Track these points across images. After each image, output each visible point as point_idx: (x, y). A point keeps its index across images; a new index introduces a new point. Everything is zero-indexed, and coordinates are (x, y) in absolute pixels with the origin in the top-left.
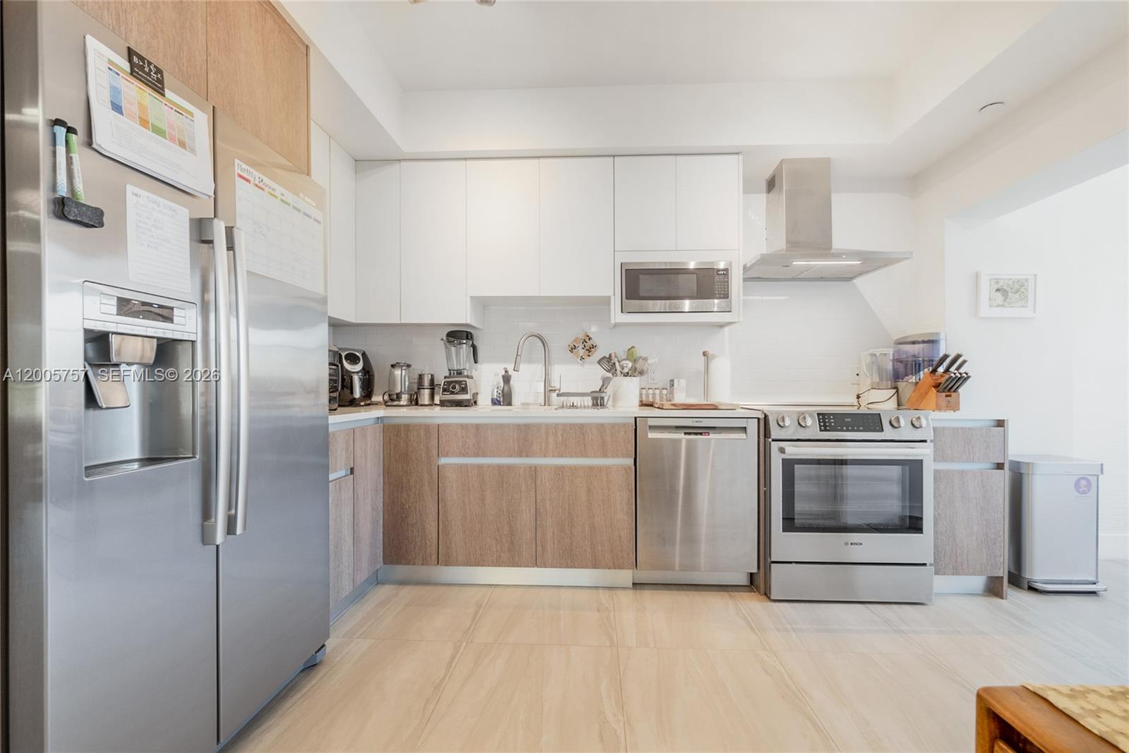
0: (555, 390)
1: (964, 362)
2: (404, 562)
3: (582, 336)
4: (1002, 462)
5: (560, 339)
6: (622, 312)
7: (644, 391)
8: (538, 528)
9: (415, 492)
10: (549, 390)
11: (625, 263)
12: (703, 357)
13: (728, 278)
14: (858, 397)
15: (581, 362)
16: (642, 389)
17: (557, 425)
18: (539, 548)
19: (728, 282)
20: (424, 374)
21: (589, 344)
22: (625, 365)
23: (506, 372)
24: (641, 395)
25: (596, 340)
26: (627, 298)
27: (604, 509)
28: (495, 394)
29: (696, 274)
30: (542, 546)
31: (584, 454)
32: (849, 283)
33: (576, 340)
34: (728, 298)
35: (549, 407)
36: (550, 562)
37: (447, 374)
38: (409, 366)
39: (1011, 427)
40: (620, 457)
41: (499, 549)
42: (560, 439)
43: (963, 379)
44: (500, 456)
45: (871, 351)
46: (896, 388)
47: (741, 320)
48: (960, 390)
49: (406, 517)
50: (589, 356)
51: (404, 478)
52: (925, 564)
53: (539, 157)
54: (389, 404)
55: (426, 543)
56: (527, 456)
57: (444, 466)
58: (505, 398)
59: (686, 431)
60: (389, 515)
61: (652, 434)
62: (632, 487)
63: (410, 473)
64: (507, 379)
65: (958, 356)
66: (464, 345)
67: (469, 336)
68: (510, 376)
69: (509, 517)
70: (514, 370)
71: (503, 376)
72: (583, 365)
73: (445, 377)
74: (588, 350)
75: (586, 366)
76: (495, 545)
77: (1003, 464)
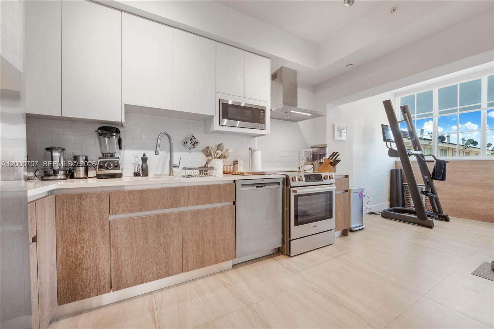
0: (176, 167)
1: (339, 155)
2: (80, 298)
3: (190, 136)
4: (347, 189)
5: (178, 137)
6: (220, 125)
7: (225, 167)
8: (184, 249)
9: (89, 244)
10: (172, 166)
11: (221, 99)
12: (249, 150)
13: (265, 114)
14: (300, 168)
15: (190, 151)
16: (224, 165)
17: (194, 187)
18: (185, 261)
19: (265, 116)
20: (79, 156)
21: (194, 141)
22: (218, 153)
23: (144, 155)
24: (224, 169)
25: (198, 139)
26: (222, 118)
27: (220, 231)
28: (137, 169)
29: (253, 110)
30: (186, 259)
31: (210, 202)
32: (297, 123)
33: (187, 138)
34: (265, 123)
35: (173, 176)
36: (191, 267)
37: (101, 156)
38: (63, 150)
39: (350, 177)
40: (228, 202)
41: (158, 268)
42: (197, 195)
43: (339, 161)
44: (158, 209)
45: (305, 150)
46: (313, 164)
47: (270, 134)
48: (336, 165)
49: (81, 264)
50: (194, 147)
51: (78, 235)
52: (332, 230)
53: (174, 27)
54: (45, 178)
55: (100, 279)
56: (176, 207)
57: (114, 221)
58: (142, 171)
59: (257, 186)
60: (63, 267)
61: (243, 188)
62: (234, 217)
63: (84, 230)
64: (144, 160)
65: (337, 153)
66: (114, 137)
67: (117, 131)
68: (147, 158)
69: (165, 246)
70: (155, 154)
71: (142, 158)
72: (190, 153)
73: (100, 158)
74: (193, 144)
75: (192, 153)
76: (155, 267)
77: (348, 190)
